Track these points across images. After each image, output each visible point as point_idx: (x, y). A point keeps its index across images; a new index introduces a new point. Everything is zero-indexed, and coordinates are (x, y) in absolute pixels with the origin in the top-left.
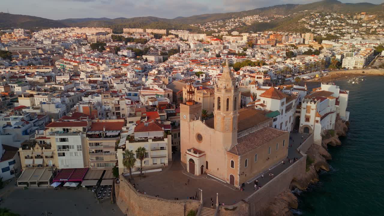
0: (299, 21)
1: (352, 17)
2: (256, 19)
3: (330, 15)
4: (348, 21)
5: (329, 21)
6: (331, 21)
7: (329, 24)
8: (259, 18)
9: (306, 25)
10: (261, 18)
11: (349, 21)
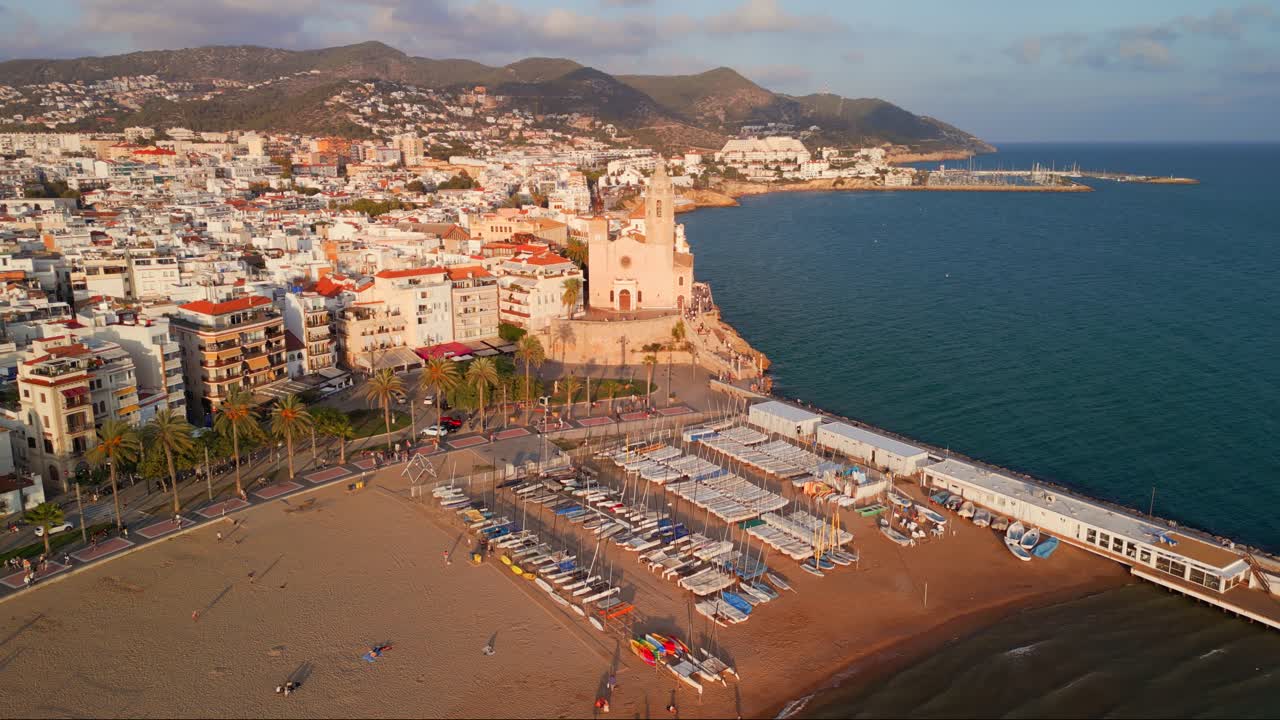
0: (327, 103)
1: (457, 99)
2: (151, 87)
3: (405, 90)
4: (448, 107)
5: (406, 105)
6: (412, 106)
7: (410, 114)
8: (161, 85)
9: (352, 117)
10: (169, 85)
11: (452, 109)
